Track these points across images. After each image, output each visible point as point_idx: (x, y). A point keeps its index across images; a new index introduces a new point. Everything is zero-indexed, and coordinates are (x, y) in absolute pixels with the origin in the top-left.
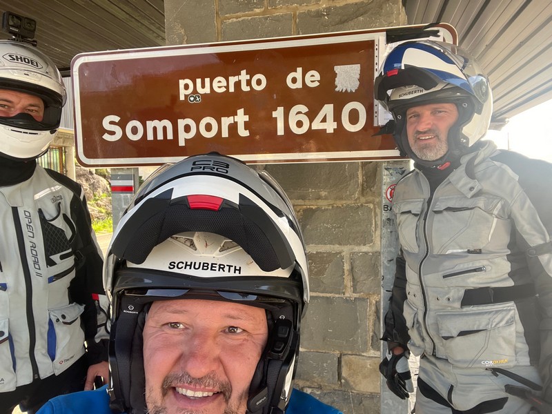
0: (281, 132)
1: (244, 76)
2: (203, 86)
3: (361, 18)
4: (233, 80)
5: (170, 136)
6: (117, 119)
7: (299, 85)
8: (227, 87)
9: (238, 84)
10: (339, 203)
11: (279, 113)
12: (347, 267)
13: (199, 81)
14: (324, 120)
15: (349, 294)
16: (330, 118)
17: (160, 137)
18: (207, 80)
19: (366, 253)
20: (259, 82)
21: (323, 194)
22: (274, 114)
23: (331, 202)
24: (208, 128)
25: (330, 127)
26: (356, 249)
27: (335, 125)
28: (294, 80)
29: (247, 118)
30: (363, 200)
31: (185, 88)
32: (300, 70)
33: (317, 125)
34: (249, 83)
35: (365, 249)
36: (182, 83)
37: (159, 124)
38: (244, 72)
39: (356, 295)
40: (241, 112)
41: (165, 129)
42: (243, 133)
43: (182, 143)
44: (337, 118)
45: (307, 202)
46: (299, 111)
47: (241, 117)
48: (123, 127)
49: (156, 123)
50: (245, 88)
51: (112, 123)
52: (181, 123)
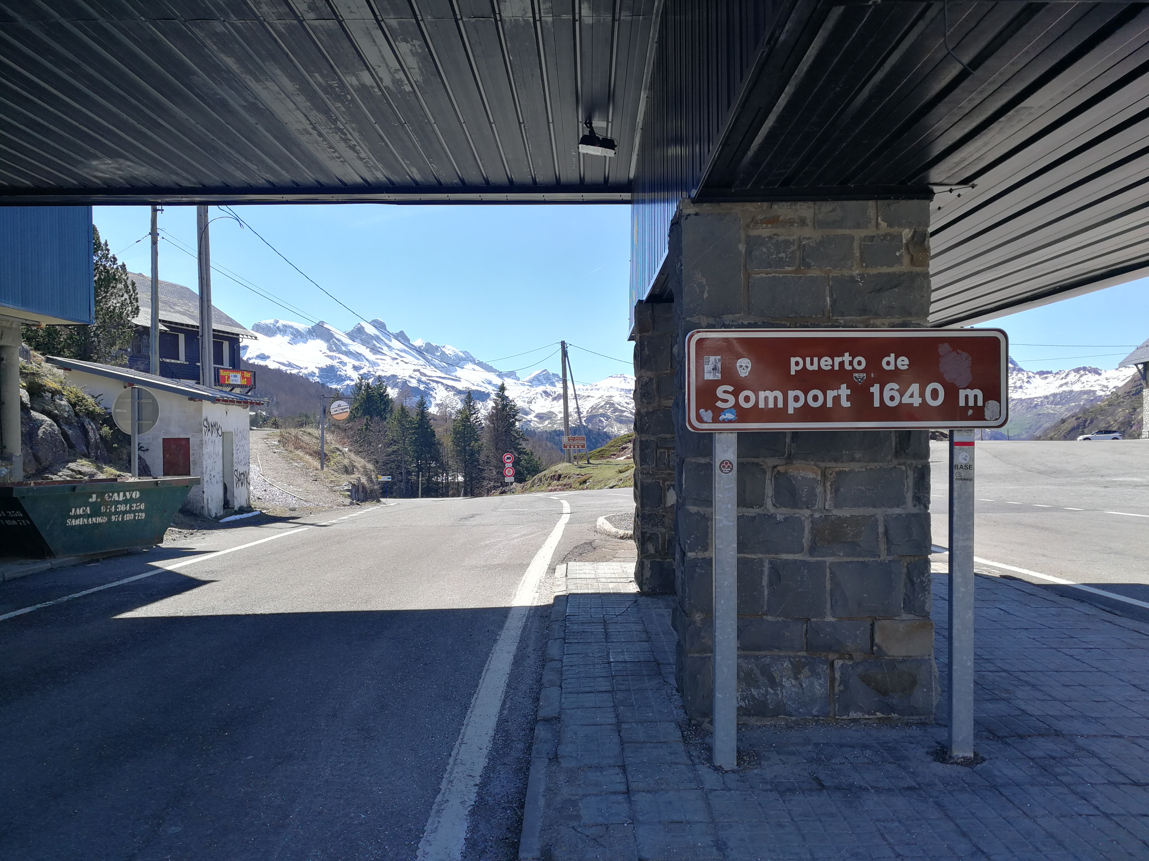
0: (877, 404)
1: (847, 358)
2: (812, 364)
3: (896, 290)
4: (837, 360)
5: (780, 405)
6: (730, 389)
7: (892, 367)
8: (833, 366)
9: (842, 364)
10: (872, 465)
11: (875, 389)
12: (881, 530)
13: (808, 359)
14: (912, 396)
15: (884, 557)
16: (917, 394)
17: (771, 405)
18: (816, 359)
19: (900, 515)
20: (859, 363)
21: (858, 456)
22: (872, 390)
23: (864, 464)
24: (815, 398)
25: (916, 401)
26: (890, 511)
27: (920, 400)
28: (888, 363)
29: (849, 392)
30: (895, 462)
31: (796, 364)
32: (893, 355)
33: (906, 400)
34: (851, 363)
35: (897, 511)
36: (793, 360)
37: (771, 395)
38: (847, 354)
39: (890, 558)
40: (844, 386)
41: (776, 398)
42: (845, 403)
43: (791, 411)
44: (922, 395)
45: (839, 465)
46: (891, 388)
47: (844, 391)
48: (736, 396)
49: (768, 393)
50: (848, 367)
51: (725, 392)
52: (791, 394)
